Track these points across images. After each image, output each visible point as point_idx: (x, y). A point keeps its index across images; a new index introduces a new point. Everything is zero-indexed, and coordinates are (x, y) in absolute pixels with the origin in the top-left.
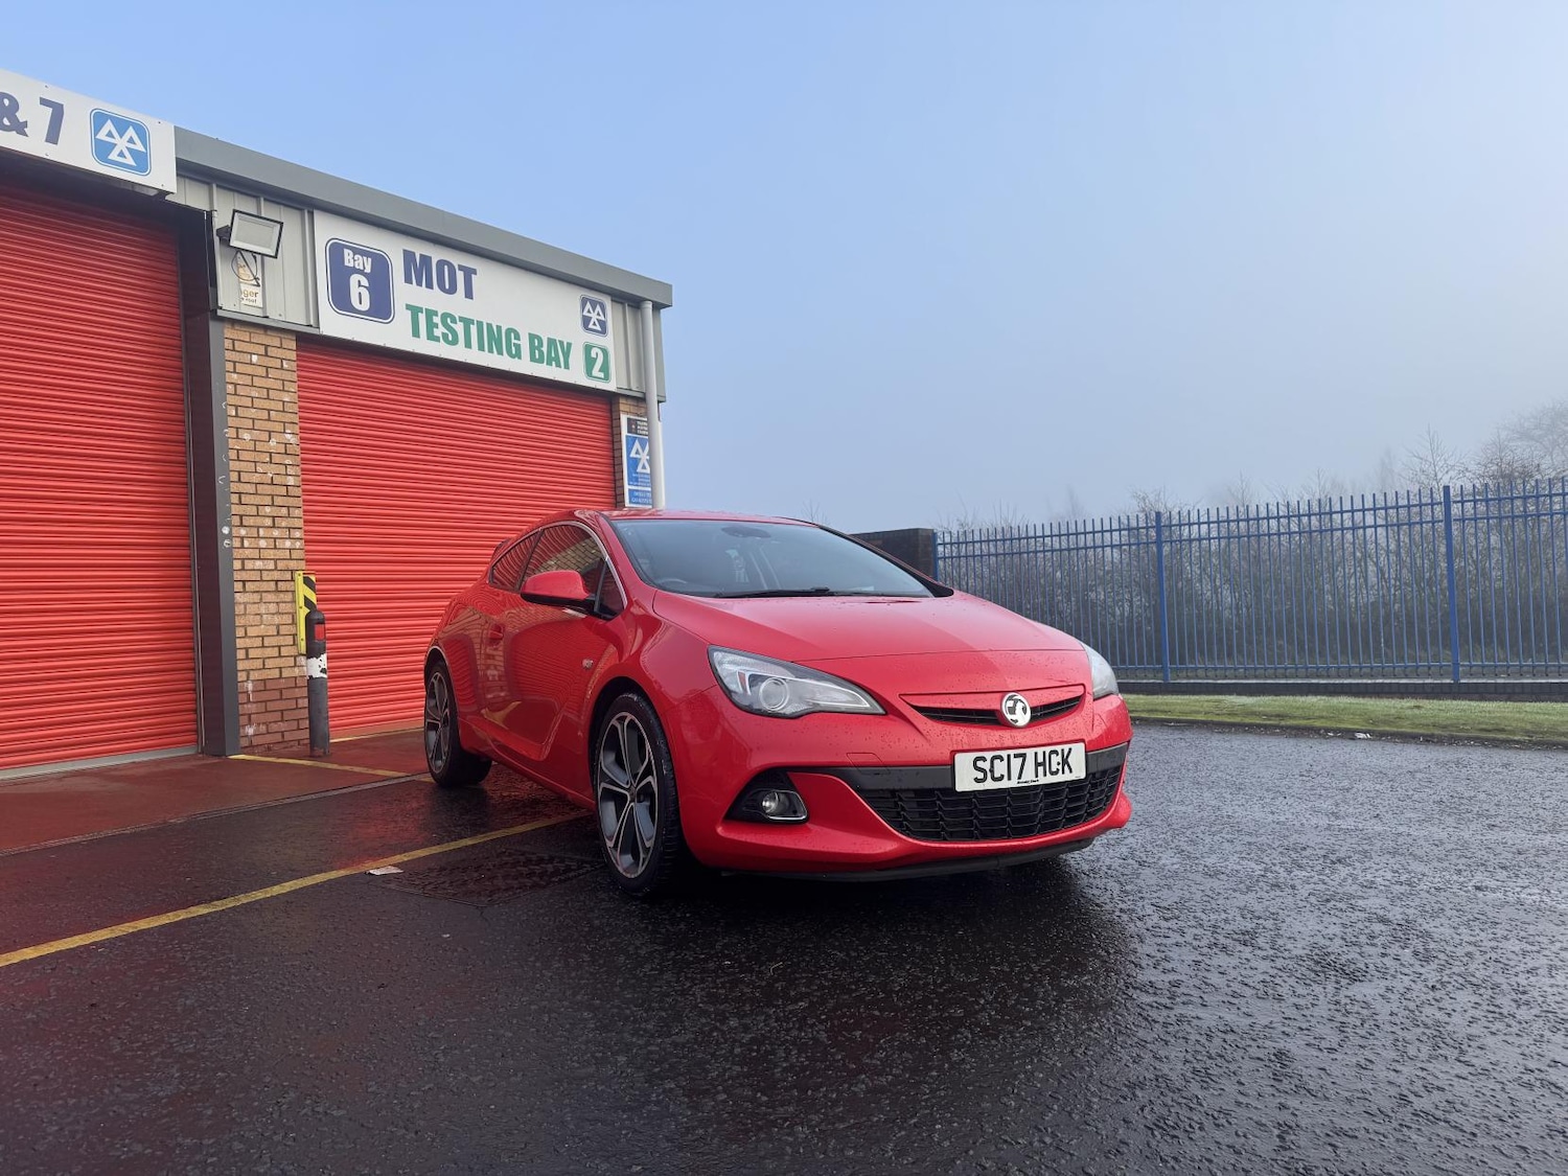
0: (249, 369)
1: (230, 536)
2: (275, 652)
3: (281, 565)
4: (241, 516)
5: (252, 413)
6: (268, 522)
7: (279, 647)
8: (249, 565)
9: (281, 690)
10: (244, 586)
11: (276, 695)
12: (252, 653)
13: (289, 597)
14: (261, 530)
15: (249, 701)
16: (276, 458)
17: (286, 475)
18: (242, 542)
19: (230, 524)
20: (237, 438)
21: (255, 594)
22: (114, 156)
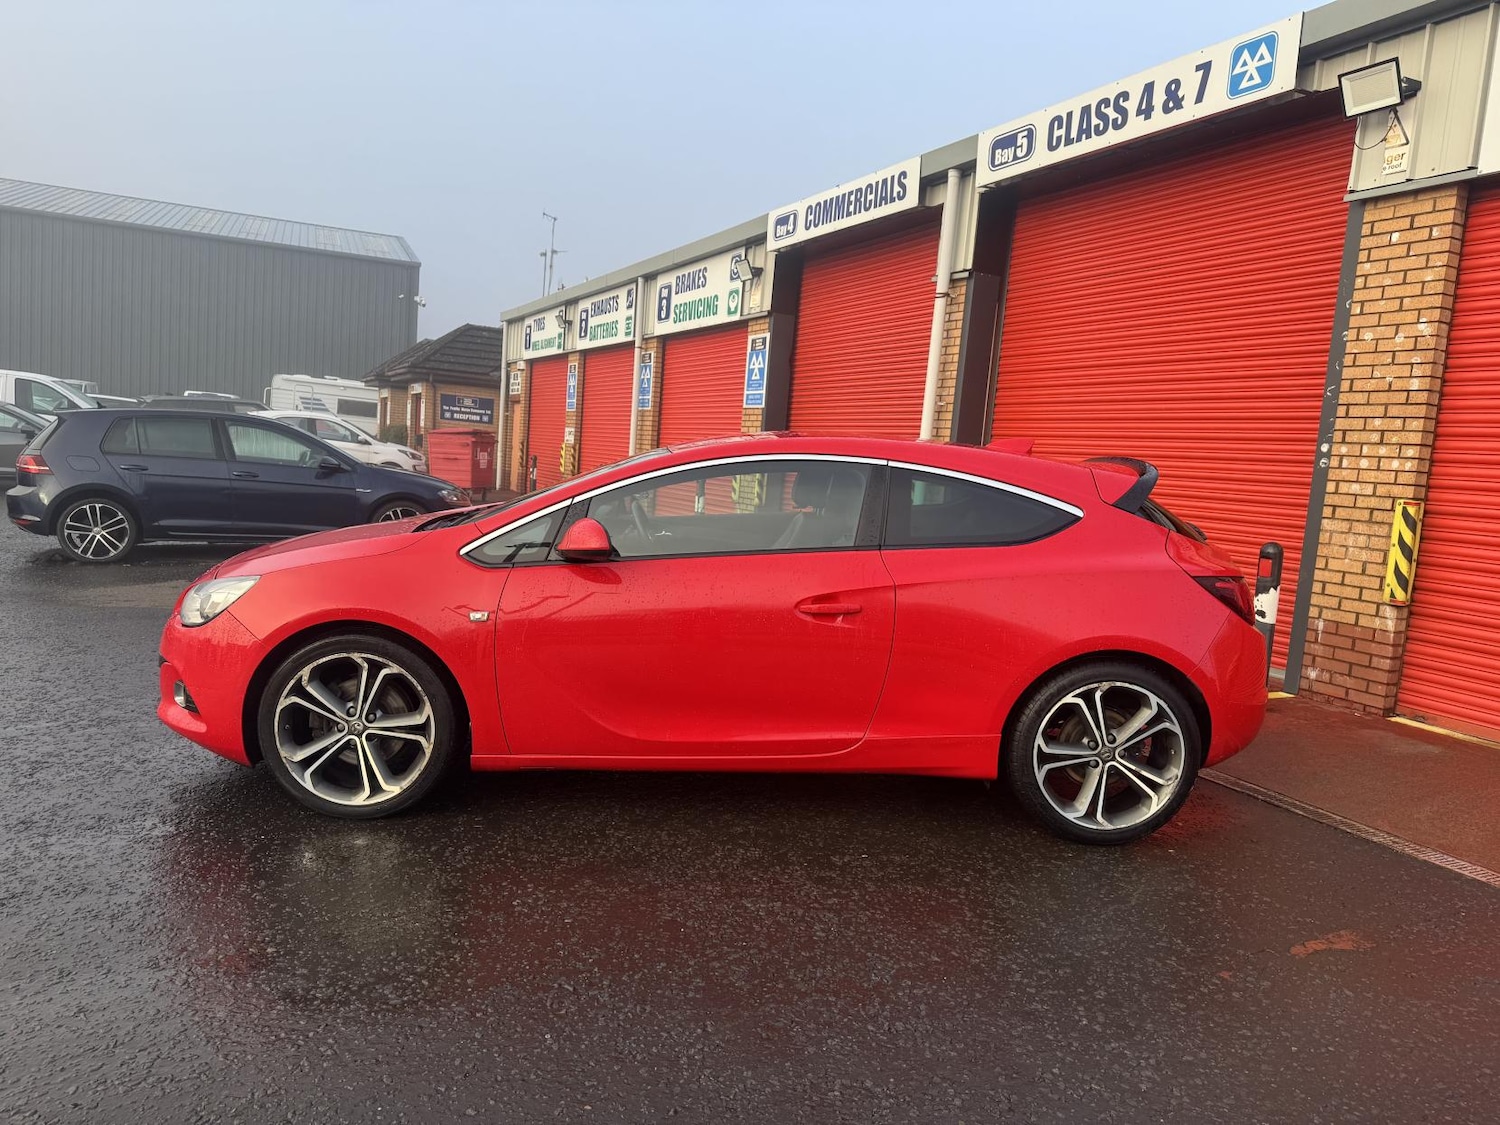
0: (1386, 253)
1: (1328, 455)
2: (1355, 594)
3: (1381, 490)
4: (1344, 432)
5: (1382, 306)
6: (1375, 437)
7: (1361, 588)
8: (1344, 488)
9: (1354, 640)
10: (1334, 512)
11: (1348, 643)
12: (1330, 589)
13: (1383, 530)
14: (1365, 448)
15: (1316, 641)
16: (1401, 358)
17: (1411, 377)
18: (1341, 462)
19: (1330, 441)
20: (1357, 340)
21: (1346, 522)
22: (1244, 84)
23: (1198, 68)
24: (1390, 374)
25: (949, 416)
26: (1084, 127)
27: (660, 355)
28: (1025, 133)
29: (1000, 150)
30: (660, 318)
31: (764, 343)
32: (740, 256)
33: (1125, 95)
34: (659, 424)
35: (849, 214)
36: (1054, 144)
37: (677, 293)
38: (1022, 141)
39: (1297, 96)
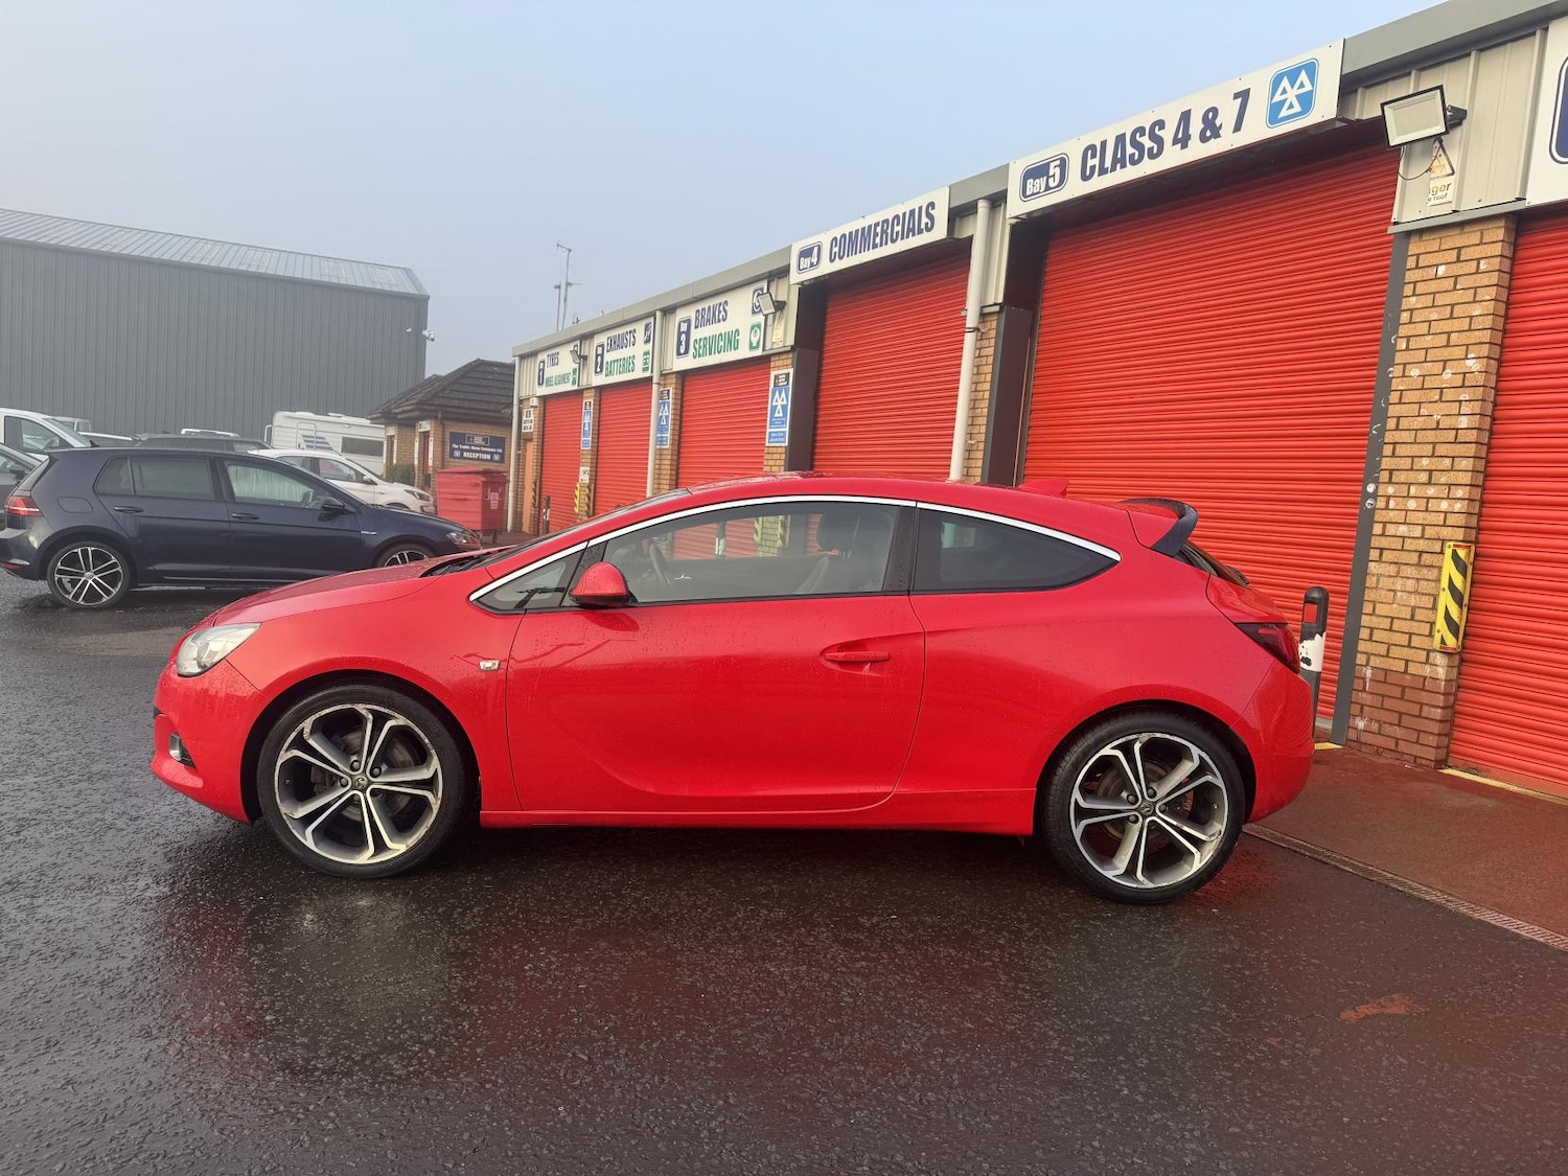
0: (1433, 286)
1: (1375, 495)
2: (1404, 640)
3: (1429, 532)
4: (1391, 471)
5: (1428, 341)
6: (1423, 477)
7: (1411, 634)
8: (1391, 529)
9: (1403, 688)
10: (1381, 555)
11: (1397, 692)
12: (1377, 635)
13: (1432, 574)
14: (1413, 488)
15: (1364, 690)
16: (1449, 395)
17: (1459, 414)
18: (1388, 503)
19: (1376, 481)
20: (1403, 376)
21: (1392, 566)
22: (1284, 113)
23: (1236, 96)
24: (1438, 412)
25: (980, 455)
26: (1119, 156)
27: (679, 392)
28: (1058, 162)
29: (1031, 180)
30: (679, 354)
31: (787, 379)
32: (762, 289)
33: (1161, 124)
34: (678, 463)
35: (875, 246)
36: (1088, 173)
37: (696, 327)
38: (1054, 170)
39: (1338, 125)
